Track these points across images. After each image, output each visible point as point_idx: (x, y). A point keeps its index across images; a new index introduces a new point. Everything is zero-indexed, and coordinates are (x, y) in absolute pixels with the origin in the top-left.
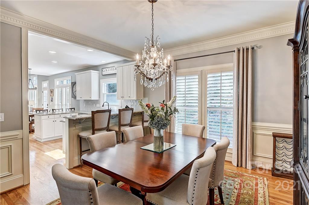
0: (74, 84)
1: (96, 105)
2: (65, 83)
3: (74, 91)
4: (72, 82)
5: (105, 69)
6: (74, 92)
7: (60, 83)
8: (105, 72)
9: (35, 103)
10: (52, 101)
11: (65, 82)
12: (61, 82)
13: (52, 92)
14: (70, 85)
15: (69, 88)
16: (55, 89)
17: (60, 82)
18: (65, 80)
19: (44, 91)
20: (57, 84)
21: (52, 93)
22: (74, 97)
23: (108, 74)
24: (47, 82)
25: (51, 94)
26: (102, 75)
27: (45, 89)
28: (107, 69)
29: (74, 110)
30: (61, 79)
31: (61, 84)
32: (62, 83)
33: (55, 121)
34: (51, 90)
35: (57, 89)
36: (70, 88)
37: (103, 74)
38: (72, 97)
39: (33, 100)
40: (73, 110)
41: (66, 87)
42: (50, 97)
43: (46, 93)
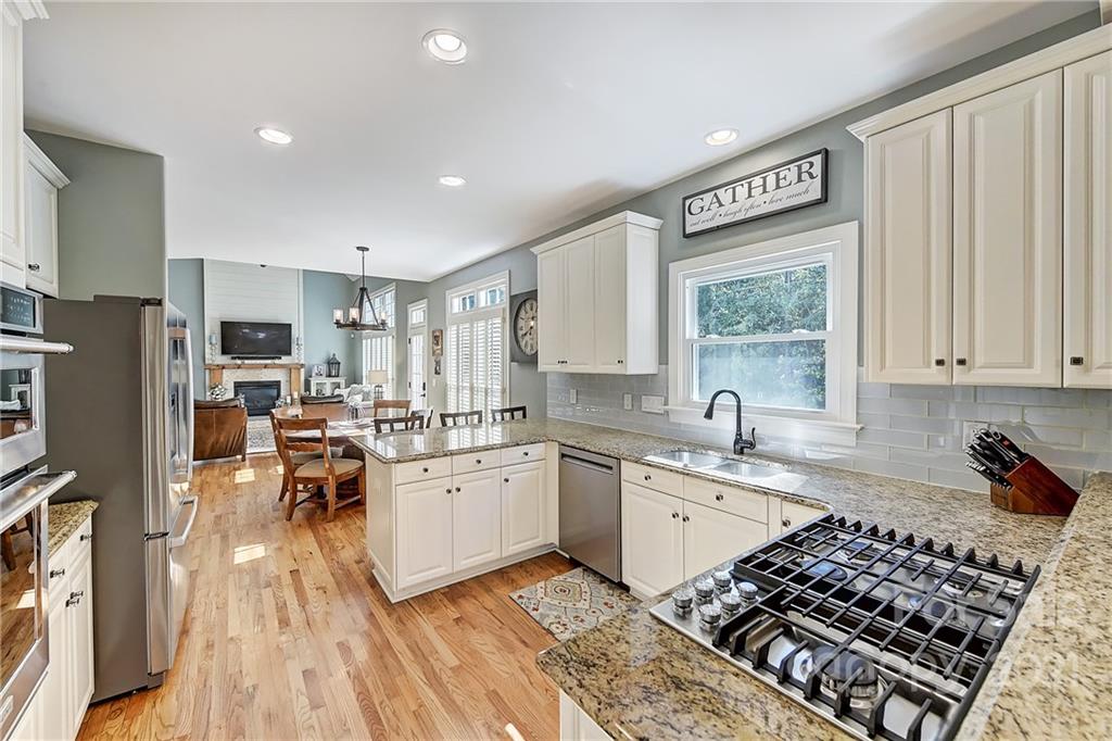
0: (522, 303)
1: (636, 399)
2: (482, 304)
3: (520, 333)
4: (513, 294)
5: (708, 197)
6: (520, 339)
7: (464, 305)
8: (706, 215)
9: (390, 377)
10: (437, 373)
11: (483, 299)
12: (468, 301)
13: (437, 338)
14: (504, 310)
15: (499, 320)
16: (446, 329)
17: (464, 299)
18: (482, 289)
19: (414, 339)
20: (456, 310)
21: (437, 344)
22: (524, 357)
23: (727, 220)
24: (423, 304)
25: (436, 348)
26: (686, 236)
27: (416, 328)
28: (720, 192)
29: (524, 416)
30: (466, 290)
31: (468, 309)
32: (472, 302)
33: (454, 491)
34: (433, 332)
35: (455, 328)
36: (504, 319)
37: (687, 232)
38: (512, 360)
39: (384, 368)
40: (518, 414)
41: (486, 315)
42: (433, 358)
43: (419, 345)
